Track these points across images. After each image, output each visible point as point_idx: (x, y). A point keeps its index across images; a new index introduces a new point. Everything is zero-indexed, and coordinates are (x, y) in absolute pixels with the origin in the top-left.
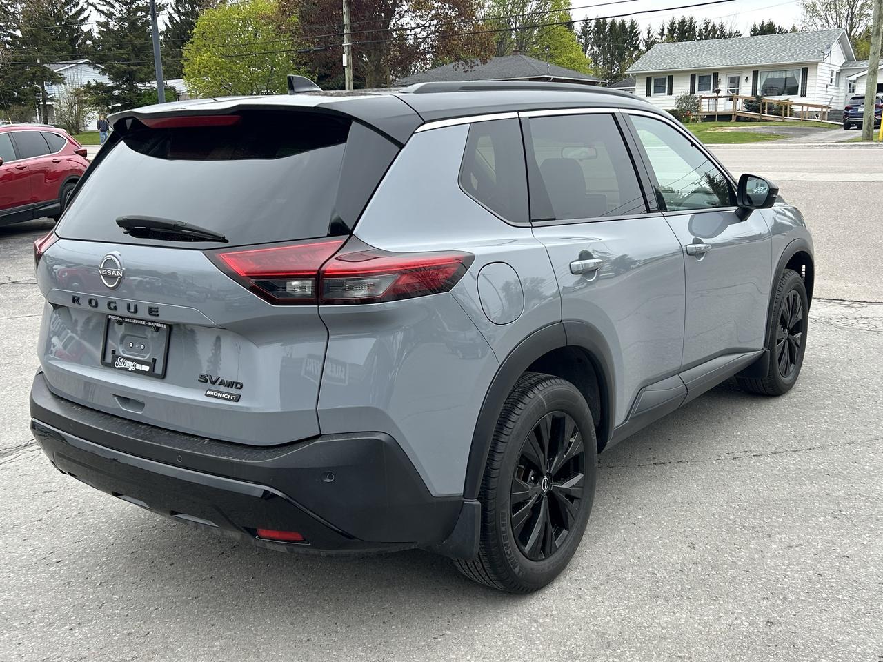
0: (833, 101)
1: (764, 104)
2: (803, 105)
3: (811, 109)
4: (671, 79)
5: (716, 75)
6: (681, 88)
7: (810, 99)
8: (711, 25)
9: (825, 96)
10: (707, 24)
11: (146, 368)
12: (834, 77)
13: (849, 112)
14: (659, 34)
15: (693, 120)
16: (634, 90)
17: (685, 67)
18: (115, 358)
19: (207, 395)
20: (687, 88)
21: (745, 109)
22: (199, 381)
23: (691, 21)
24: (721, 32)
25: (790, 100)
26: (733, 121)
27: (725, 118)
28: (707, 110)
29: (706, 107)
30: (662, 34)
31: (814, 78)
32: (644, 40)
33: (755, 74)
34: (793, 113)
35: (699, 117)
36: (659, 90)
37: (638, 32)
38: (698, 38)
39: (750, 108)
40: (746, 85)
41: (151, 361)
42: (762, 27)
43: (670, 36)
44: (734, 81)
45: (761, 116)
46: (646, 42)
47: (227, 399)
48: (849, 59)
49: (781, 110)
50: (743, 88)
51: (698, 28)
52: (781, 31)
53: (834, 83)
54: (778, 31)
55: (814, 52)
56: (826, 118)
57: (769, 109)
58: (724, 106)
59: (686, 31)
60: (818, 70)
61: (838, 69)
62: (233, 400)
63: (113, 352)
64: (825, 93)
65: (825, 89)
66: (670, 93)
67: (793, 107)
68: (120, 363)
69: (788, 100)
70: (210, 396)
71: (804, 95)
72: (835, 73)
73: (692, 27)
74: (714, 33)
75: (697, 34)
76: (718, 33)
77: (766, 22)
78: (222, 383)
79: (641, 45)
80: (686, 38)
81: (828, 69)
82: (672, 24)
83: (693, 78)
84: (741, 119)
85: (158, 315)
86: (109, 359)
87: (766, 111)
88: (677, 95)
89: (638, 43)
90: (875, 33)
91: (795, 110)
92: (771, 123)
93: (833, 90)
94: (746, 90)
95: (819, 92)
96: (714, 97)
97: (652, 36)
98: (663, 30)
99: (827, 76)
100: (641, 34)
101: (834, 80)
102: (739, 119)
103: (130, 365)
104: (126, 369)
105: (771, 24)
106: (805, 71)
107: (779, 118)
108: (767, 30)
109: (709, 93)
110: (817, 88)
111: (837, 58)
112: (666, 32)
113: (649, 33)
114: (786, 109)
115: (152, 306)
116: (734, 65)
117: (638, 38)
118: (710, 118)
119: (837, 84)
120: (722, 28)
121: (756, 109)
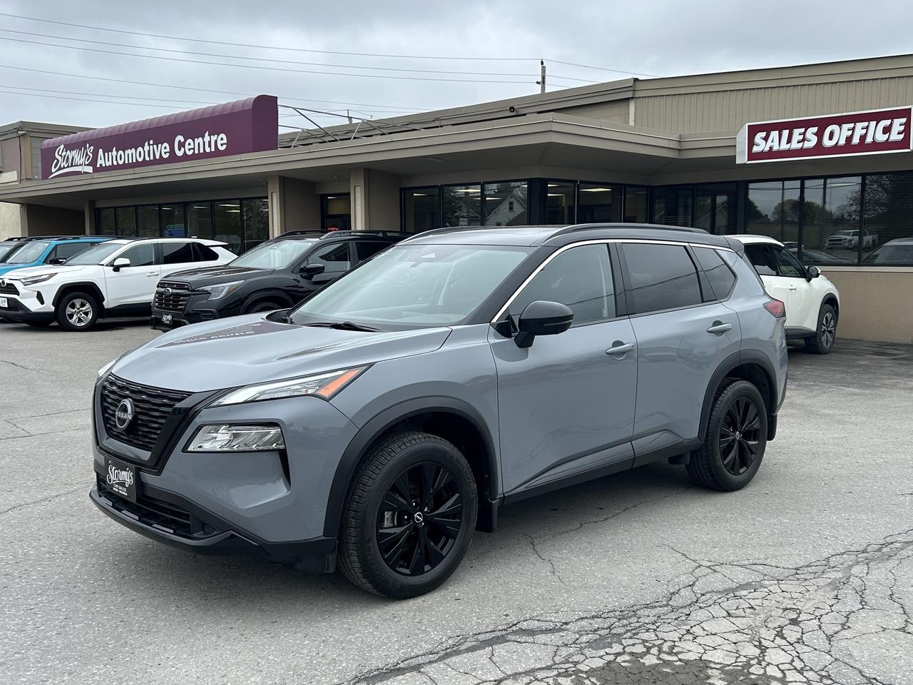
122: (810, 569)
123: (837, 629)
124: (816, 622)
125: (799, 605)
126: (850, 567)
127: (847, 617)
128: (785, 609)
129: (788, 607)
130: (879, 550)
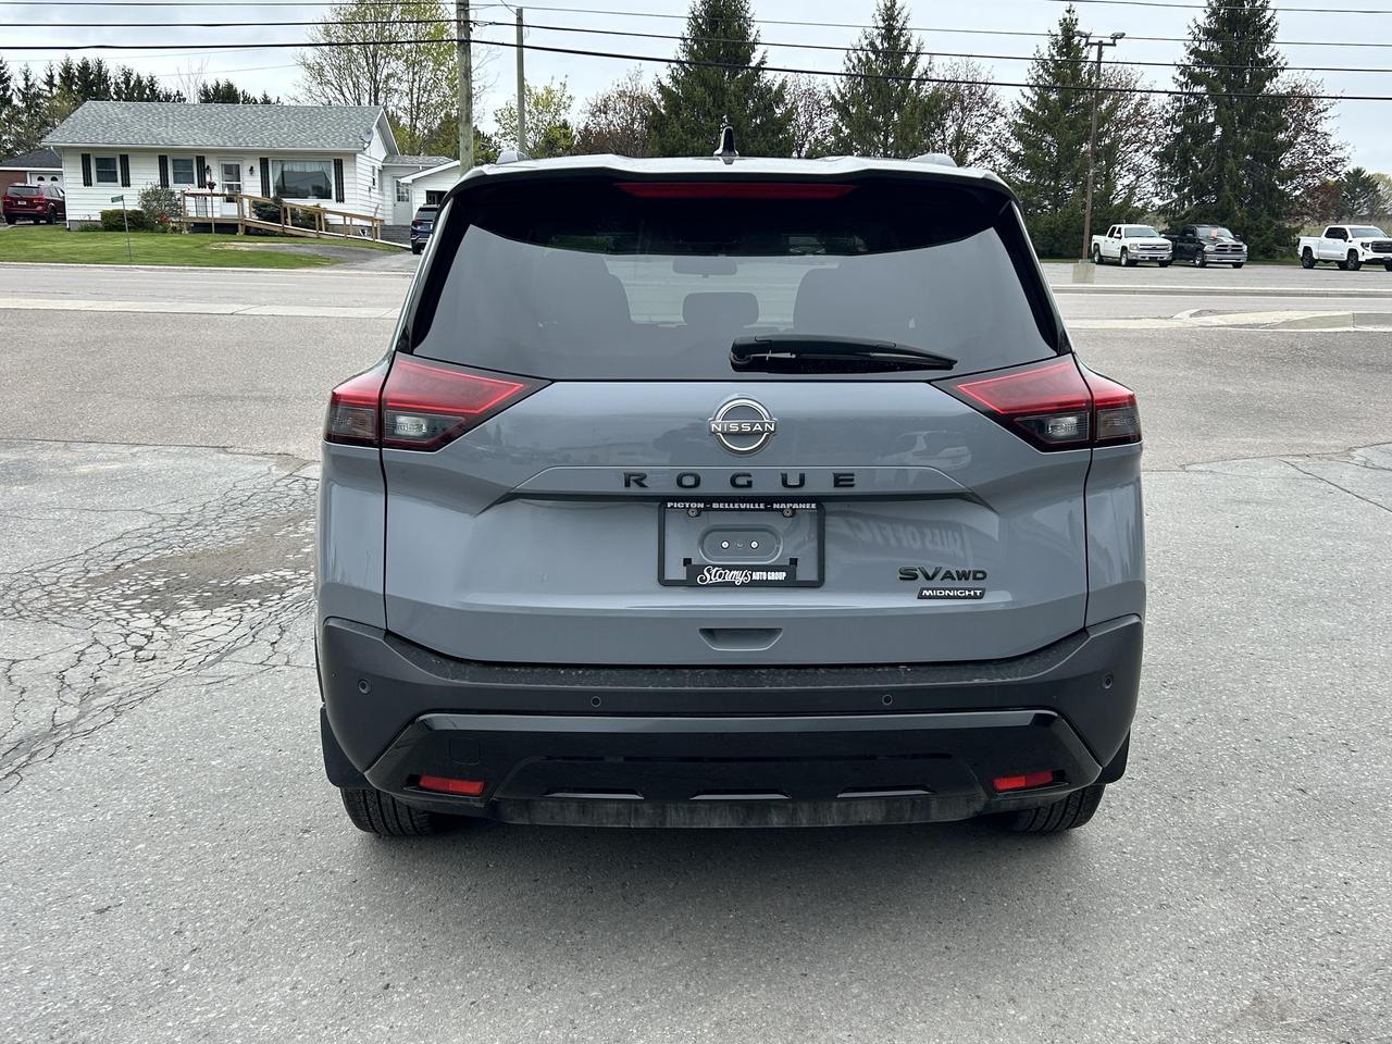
0: (379, 211)
1: (285, 210)
2: (345, 215)
3: (356, 222)
4: (125, 160)
5: (201, 160)
6: (145, 177)
7: (350, 207)
8: (134, 77)
9: (368, 204)
10: (127, 75)
12: (377, 177)
13: (419, 228)
14: (45, 83)
15: (174, 229)
16: (61, 173)
17: (147, 143)
18: (695, 571)
19: (921, 597)
20: (156, 178)
21: (254, 217)
22: (901, 578)
23: (100, 68)
24: (153, 91)
25: (322, 206)
26: (241, 233)
27: (227, 228)
28: (194, 215)
29: (191, 208)
30: (50, 83)
31: (353, 175)
32: (19, 90)
33: (264, 163)
34: (329, 227)
35: (185, 226)
36: (107, 176)
37: (6, 76)
38: (115, 97)
39: (264, 215)
40: (251, 178)
41: (788, 563)
42: (217, 88)
43: (66, 88)
44: (232, 172)
45: (284, 228)
46: (23, 94)
47: (965, 598)
48: (391, 152)
49: (311, 220)
50: (247, 184)
51: (113, 80)
52: (247, 100)
53: (377, 186)
54: (242, 99)
55: (348, 137)
56: (379, 236)
57: (293, 218)
58: (221, 210)
59: (92, 84)
60: (358, 165)
61: (379, 165)
62: (975, 597)
63: (686, 562)
64: (368, 199)
65: (367, 193)
66: (126, 183)
67: (328, 216)
68: (710, 577)
69: (318, 206)
70: (930, 597)
71: (340, 199)
72: (376, 171)
73: (102, 78)
74: (139, 91)
75: (112, 90)
76: (148, 91)
77: (222, 84)
78: (948, 575)
79: (14, 97)
80: (95, 94)
81: (369, 164)
82: (67, 69)
83: (163, 161)
84: (252, 231)
85: (852, 486)
87: (289, 220)
88: (140, 188)
89: (9, 93)
90: (464, 119)
91: (331, 222)
92: (302, 240)
93: (377, 196)
94: (252, 186)
95: (361, 197)
96: (202, 195)
97: (33, 85)
98: (51, 77)
99: (367, 173)
100: (12, 80)
101: (376, 181)
102: (249, 231)
103: (737, 576)
104: (731, 584)
105: (230, 86)
106: (339, 165)
107: (311, 233)
108: (226, 95)
109: (194, 189)
110: (359, 191)
111: (376, 151)
112: (57, 81)
113: (27, 79)
114: (320, 219)
115: (840, 472)
116: (230, 146)
117: (8, 86)
118: (202, 227)
119: (381, 188)
120: (153, 85)
121: (275, 218)
122: (140, 696)
123: (90, 649)
124: (114, 652)
125: (140, 667)
126: (82, 716)
127: (79, 661)
128: (154, 658)
129: (152, 662)
130: (33, 755)
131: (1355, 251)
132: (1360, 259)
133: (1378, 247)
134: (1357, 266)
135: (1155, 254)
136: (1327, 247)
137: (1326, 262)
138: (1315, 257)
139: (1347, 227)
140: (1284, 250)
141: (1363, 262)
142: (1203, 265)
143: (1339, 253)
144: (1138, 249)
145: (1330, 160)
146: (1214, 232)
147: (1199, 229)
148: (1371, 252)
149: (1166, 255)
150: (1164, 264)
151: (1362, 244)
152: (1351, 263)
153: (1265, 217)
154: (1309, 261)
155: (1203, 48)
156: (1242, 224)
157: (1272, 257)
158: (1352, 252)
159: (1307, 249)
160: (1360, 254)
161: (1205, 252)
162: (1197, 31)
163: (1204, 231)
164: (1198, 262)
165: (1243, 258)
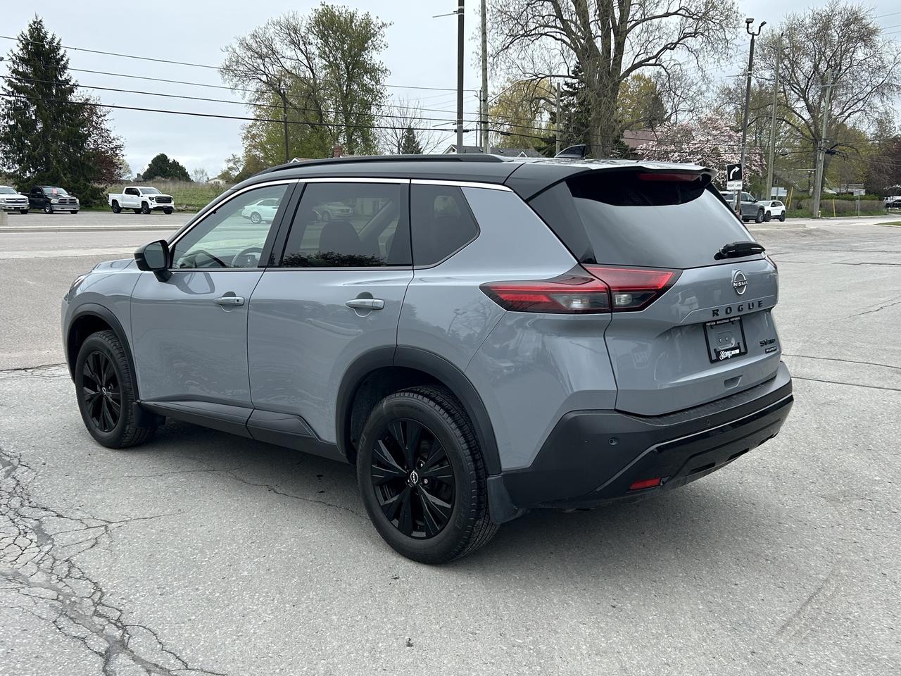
11: (737, 351)
18: (718, 354)
19: (767, 353)
22: (761, 346)
41: (737, 345)
63: (715, 350)
68: (723, 356)
70: (768, 352)
85: (762, 306)
86: (714, 357)
103: (728, 354)
104: (727, 358)
115: (759, 300)
131: (146, 202)
132: (150, 207)
133: (159, 200)
134: (149, 211)
135: (17, 205)
136: (128, 200)
137: (127, 209)
138: (121, 206)
139: (138, 188)
140: (97, 202)
141: (152, 209)
142: (51, 212)
143: (136, 203)
144: (5, 202)
145: (113, 147)
146: (55, 190)
147: (45, 189)
148: (155, 203)
149: (25, 206)
150: (24, 212)
151: (150, 198)
152: (144, 209)
153: (82, 181)
154: (116, 208)
155: (21, 70)
156: (69, 186)
157: (91, 207)
158: (144, 203)
159: (115, 202)
160: (149, 204)
161: (52, 204)
162: (14, 58)
163: (49, 190)
164: (48, 211)
165: (77, 207)
